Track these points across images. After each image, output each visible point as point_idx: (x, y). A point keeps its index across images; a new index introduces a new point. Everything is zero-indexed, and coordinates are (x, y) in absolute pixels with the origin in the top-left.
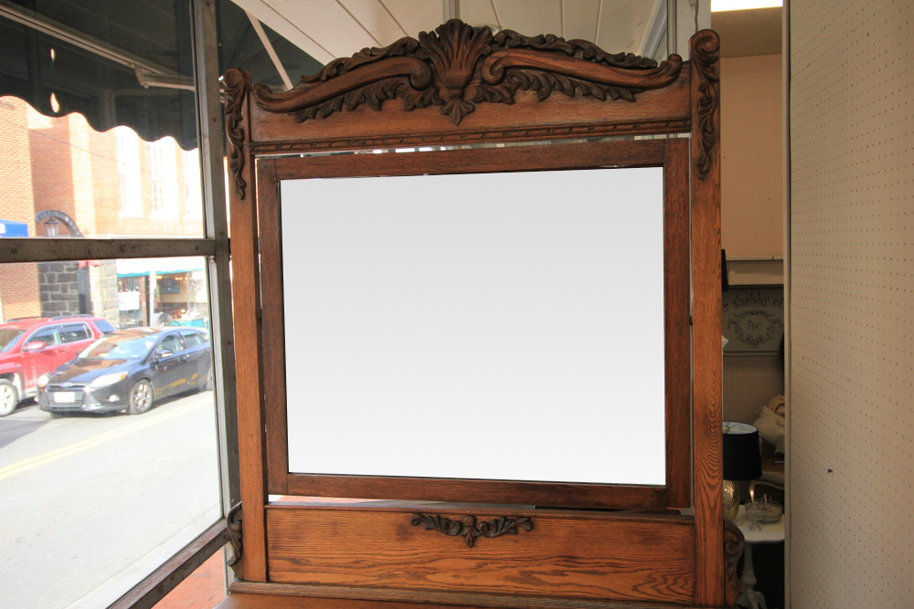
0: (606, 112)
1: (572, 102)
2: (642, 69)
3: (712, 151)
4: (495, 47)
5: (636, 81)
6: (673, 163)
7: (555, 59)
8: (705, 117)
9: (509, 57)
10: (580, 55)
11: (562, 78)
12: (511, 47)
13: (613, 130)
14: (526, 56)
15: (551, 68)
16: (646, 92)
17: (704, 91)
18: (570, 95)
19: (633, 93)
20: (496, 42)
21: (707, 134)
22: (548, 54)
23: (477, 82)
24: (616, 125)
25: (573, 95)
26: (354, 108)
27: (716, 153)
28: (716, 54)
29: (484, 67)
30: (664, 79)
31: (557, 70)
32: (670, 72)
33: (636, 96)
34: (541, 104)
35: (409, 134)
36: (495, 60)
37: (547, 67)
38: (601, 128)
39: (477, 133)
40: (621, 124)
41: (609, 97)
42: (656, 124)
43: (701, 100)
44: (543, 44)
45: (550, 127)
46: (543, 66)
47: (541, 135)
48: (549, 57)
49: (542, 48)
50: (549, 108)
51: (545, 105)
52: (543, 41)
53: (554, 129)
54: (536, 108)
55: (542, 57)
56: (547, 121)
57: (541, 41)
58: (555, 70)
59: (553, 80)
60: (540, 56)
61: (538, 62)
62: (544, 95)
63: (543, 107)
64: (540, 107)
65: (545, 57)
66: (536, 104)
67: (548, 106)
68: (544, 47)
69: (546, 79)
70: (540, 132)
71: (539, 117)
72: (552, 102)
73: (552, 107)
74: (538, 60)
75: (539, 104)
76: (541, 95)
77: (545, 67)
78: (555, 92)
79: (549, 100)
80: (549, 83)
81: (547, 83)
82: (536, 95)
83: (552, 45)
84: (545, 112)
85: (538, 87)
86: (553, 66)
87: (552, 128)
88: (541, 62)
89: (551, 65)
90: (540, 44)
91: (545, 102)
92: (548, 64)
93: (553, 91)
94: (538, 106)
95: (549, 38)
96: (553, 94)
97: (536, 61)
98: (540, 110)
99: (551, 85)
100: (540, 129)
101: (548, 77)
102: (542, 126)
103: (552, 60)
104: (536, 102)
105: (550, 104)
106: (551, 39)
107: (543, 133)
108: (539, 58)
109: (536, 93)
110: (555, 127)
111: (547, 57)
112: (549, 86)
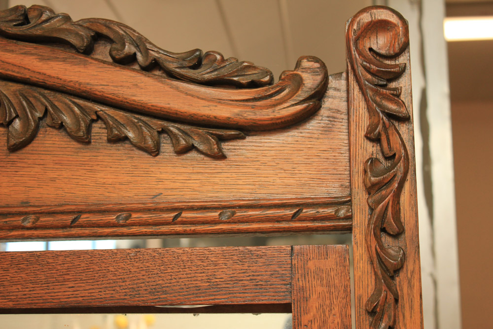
0: (160, 180)
1: (85, 154)
2: (239, 86)
3: (401, 280)
5: (223, 112)
6: (314, 303)
7: (42, 58)
8: (383, 199)
10: (103, 51)
11: (61, 101)
13: (174, 222)
15: (35, 78)
16: (249, 139)
17: (377, 140)
18: (79, 140)
19: (221, 139)
21: (386, 240)
22: (29, 47)
24: (181, 210)
25: (85, 140)
27: (410, 286)
28: (401, 60)
30: (287, 110)
31: (50, 82)
32: (302, 95)
33: (226, 146)
37: (27, 75)
38: (145, 217)
40: (192, 209)
41: (167, 147)
42: (270, 212)
43: (373, 161)
44: (22, 26)
45: (30, 209)
46: (18, 73)
47: (8, 228)
48: (32, 54)
49: (19, 35)
50: (33, 166)
51: (24, 159)
52: (22, 20)
53: (38, 215)
54: (4, 166)
55: (17, 54)
56: (26, 196)
57: (18, 19)
58: (44, 82)
59: (42, 104)
60: (12, 51)
61: (7, 63)
62: (21, 138)
63: (19, 165)
64: (12, 165)
65: (23, 54)
66: (4, 157)
67: (30, 162)
68: (25, 31)
69: (26, 101)
70: (6, 222)
71: (8, 188)
72: (39, 152)
73: (38, 165)
74: (7, 60)
75: (11, 157)
76: (14, 136)
77: (23, 76)
78: (46, 131)
79: (32, 148)
80: (32, 110)
81: (28, 110)
82: (5, 137)
83: (43, 28)
84: (22, 176)
85: (8, 119)
86: (40, 73)
87: (34, 213)
88: (13, 65)
89: (34, 72)
90: (15, 25)
91: (22, 153)
92: (29, 70)
93: (42, 131)
94: (8, 161)
95: (36, 13)
96: (41, 136)
97: (3, 62)
98: (11, 172)
99: (38, 114)
100: (7, 215)
101: (31, 99)
102: (12, 207)
103: (37, 61)
104: (4, 154)
105: (34, 158)
106: (41, 15)
107: (12, 224)
108: (9, 54)
109: (3, 132)
110: (41, 210)
111: (25, 53)
112: (32, 117)
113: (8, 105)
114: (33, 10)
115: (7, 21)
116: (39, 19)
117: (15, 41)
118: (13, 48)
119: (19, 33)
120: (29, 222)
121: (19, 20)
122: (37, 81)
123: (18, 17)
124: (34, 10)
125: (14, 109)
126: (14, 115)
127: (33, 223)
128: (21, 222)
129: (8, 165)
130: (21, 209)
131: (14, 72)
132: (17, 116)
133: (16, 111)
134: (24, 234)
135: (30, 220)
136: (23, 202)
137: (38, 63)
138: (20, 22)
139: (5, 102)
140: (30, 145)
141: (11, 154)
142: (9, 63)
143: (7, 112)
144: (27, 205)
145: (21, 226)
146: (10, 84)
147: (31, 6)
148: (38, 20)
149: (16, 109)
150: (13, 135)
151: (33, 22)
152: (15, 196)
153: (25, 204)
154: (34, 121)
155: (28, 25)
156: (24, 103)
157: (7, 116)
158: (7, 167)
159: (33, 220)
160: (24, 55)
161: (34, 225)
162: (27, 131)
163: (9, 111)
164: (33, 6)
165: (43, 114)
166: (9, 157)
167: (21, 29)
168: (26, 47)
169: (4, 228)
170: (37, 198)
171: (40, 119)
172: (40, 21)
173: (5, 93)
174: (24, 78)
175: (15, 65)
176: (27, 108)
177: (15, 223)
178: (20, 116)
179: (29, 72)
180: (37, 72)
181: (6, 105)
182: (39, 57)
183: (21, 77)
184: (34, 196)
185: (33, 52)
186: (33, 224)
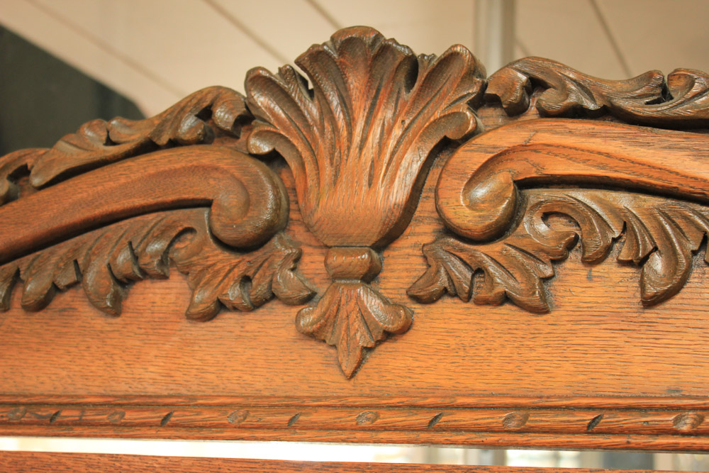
4: (491, 116)
9: (535, 149)
12: (544, 114)
14: (596, 144)
15: (686, 187)
20: (494, 101)
23: (422, 232)
26: (42, 304)
29: (447, 182)
34: (651, 314)
35: (193, 398)
36: (485, 158)
37: (674, 183)
39: (414, 407)
44: (659, 103)
45: (685, 402)
46: (658, 179)
47: (649, 432)
48: (681, 149)
49: (655, 117)
50: (685, 330)
51: (669, 318)
52: (659, 94)
53: (699, 413)
54: (634, 330)
55: (655, 149)
56: (675, 380)
57: (652, 93)
58: (703, 194)
59: (698, 228)
60: (648, 145)
61: (640, 164)
62: (665, 285)
63: (661, 327)
64: (649, 328)
65: (665, 148)
66: (635, 315)
67: (678, 323)
68: (667, 112)
69: (670, 225)
70: (647, 422)
71: (643, 365)
72: (694, 308)
73: (693, 328)
74: (639, 159)
75: (646, 315)
76: (654, 282)
77: (666, 184)
78: (704, 274)
79: (681, 301)
80: (682, 240)
81: (674, 240)
82: (634, 282)
83: (696, 106)
84: (667, 346)
85: (643, 254)
86: (696, 179)
87: (694, 408)
88: (649, 166)
89: (687, 177)
90: (647, 103)
91: (665, 309)
92: (677, 173)
93: (696, 272)
94: (642, 322)
95: (682, 82)
96: (696, 280)
97: (633, 162)
98: (647, 339)
99: (691, 246)
100: (646, 411)
101: (677, 221)
102: (651, 398)
103: (692, 160)
104: (635, 310)
105: (686, 317)
106: (692, 85)
107: (657, 427)
108: (642, 150)
109: (631, 274)
110: (705, 404)
111: (670, 148)
112: (682, 250)
113: (640, 231)
114: (677, 77)
115: (634, 98)
116: (688, 91)
117: (649, 128)
118: (649, 139)
119: (655, 114)
120: (685, 424)
121: (653, 95)
122: (690, 192)
123: (652, 90)
124: (680, 77)
125: (651, 237)
126: (650, 247)
127: (693, 425)
128: (671, 423)
129: (642, 328)
130: (670, 402)
131: (651, 177)
132: (655, 249)
133: (653, 241)
134: (678, 444)
135: (688, 421)
136: (670, 390)
137: (692, 162)
138: (655, 98)
139: (635, 227)
140: (678, 296)
141: (647, 311)
142: (643, 164)
143: (640, 242)
144: (677, 394)
145: (671, 430)
146: (642, 197)
147: (672, 71)
148: (686, 93)
149: (654, 237)
150: (650, 279)
151: (677, 97)
152: (657, 379)
153: (674, 392)
154: (686, 257)
155: (671, 102)
156: (668, 227)
157: (639, 247)
158: (639, 330)
159: (692, 420)
160: (667, 151)
161: (695, 429)
162: (675, 273)
163: (642, 241)
164: (676, 71)
165: (699, 245)
166: (643, 315)
167: (659, 109)
168: (671, 137)
169: (642, 432)
170: (694, 382)
171: (694, 253)
172: (690, 94)
173: (634, 212)
174: (668, 187)
175: (654, 167)
176: (672, 236)
177: (662, 425)
178: (659, 248)
179: (678, 177)
180: (692, 178)
181: (637, 230)
182: (695, 153)
183: (663, 186)
184: (689, 380)
185: (682, 145)
186: (693, 427)
